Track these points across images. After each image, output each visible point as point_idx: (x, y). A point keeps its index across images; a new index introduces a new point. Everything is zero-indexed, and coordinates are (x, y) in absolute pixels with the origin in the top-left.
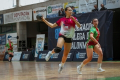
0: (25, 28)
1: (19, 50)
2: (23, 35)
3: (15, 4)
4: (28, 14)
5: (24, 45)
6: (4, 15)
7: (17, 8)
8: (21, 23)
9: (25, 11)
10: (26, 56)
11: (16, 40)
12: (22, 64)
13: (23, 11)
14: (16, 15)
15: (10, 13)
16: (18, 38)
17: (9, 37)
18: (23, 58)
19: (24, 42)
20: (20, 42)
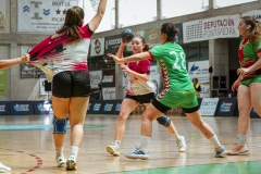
0: (226, 51)
1: (214, 95)
2: (220, 65)
3: (207, 4)
4: (231, 22)
5: (223, 86)
6: (185, 25)
7: (211, 12)
8: (219, 41)
9: (227, 17)
10: (226, 107)
11: (208, 75)
12: (218, 123)
13: (221, 18)
14: (207, 26)
15: (197, 22)
16: (211, 70)
17: (193, 69)
18: (222, 110)
19: (223, 78)
20: (215, 78)
